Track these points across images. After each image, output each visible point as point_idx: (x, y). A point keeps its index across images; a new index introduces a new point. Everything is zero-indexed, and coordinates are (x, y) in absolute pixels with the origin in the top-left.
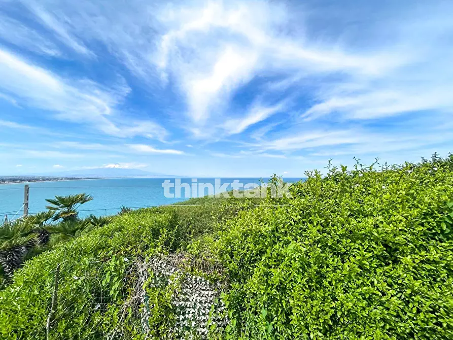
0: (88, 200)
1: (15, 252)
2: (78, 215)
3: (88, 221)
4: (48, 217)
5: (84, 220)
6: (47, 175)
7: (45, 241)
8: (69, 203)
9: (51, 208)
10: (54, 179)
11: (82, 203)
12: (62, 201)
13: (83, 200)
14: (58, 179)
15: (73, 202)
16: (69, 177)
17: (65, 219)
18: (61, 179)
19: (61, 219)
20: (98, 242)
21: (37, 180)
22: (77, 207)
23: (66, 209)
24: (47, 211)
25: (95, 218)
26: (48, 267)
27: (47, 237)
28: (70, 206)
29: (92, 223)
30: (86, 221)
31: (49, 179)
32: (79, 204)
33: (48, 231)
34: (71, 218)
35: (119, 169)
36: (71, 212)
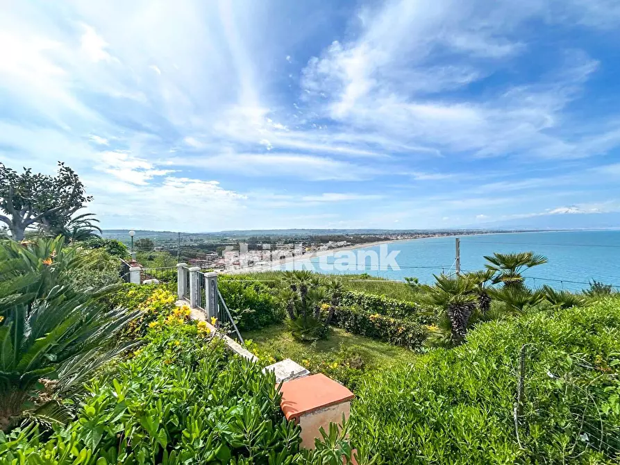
0: (539, 263)
1: (460, 309)
2: (525, 283)
3: (540, 295)
4: (487, 277)
5: (534, 291)
7: (486, 306)
8: (511, 263)
9: (491, 268)
10: (478, 232)
11: (530, 266)
12: (501, 260)
13: (532, 262)
14: (482, 233)
15: (517, 263)
16: (495, 230)
17: (508, 284)
18: (486, 233)
19: (502, 284)
20: (570, 333)
22: (522, 270)
23: (508, 272)
24: (486, 271)
25: (551, 292)
26: (503, 341)
27: (488, 302)
28: (512, 268)
29: (548, 299)
30: (536, 294)
31: (472, 233)
32: (525, 267)
33: (490, 295)
34: (516, 285)
35: (577, 215)
36: (512, 276)
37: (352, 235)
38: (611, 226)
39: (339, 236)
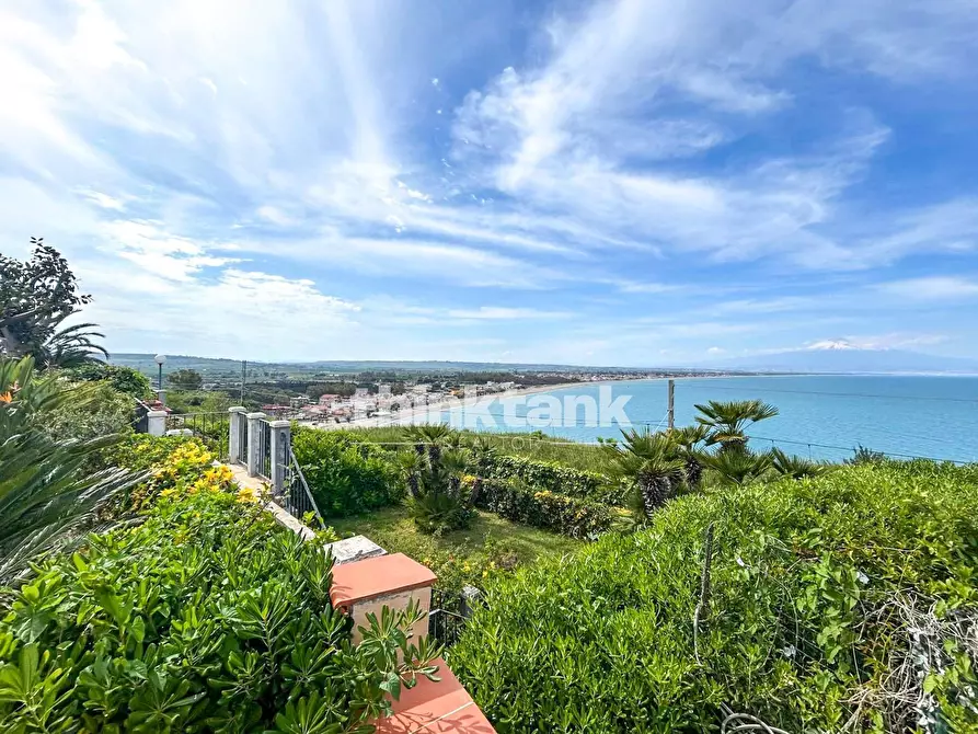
0: (767, 416)
1: (657, 481)
2: (748, 444)
3: (767, 460)
4: (698, 436)
5: (759, 455)
6: (700, 367)
7: (695, 476)
8: (731, 415)
9: (703, 422)
11: (755, 420)
12: (717, 411)
15: (738, 415)
17: (726, 446)
19: (718, 445)
21: (685, 374)
22: (746, 426)
23: (726, 428)
24: (697, 425)
25: (781, 457)
27: (698, 472)
28: (732, 423)
29: (776, 466)
30: (763, 458)
31: (700, 374)
32: (749, 421)
33: (701, 462)
34: (736, 447)
36: (734, 433)
37: (523, 374)
38: (895, 370)
39: (503, 375)
